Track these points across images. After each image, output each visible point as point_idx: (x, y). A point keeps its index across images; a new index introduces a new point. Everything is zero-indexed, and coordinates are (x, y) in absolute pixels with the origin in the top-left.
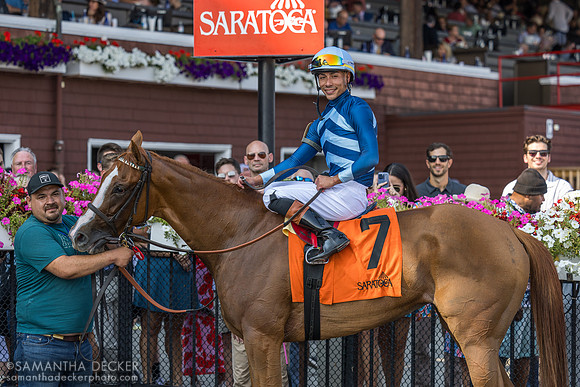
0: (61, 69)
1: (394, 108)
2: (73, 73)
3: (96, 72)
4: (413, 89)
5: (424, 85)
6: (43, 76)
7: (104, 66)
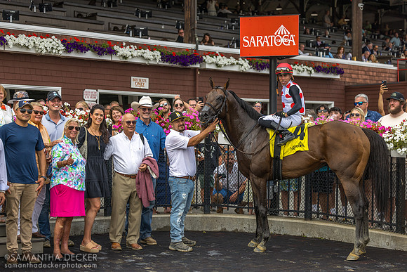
0: (198, 66)
1: (349, 82)
2: (203, 67)
3: (213, 67)
4: (358, 74)
5: (363, 72)
6: (190, 69)
7: (217, 65)
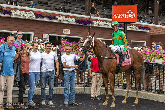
0: (90, 25)
1: (153, 34)
3: (97, 26)
4: (156, 30)
7: (98, 25)
